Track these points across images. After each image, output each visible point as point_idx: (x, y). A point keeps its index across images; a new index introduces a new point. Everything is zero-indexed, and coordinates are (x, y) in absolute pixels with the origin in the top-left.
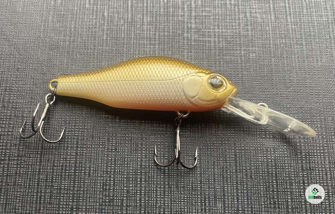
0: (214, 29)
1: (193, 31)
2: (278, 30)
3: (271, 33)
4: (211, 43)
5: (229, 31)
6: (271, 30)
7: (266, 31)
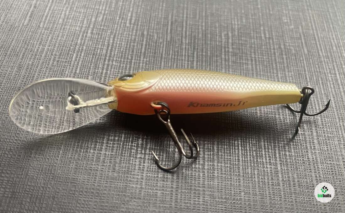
0: (251, 54)
1: (230, 54)
2: (311, 61)
3: (305, 62)
4: (248, 65)
5: (265, 57)
6: (305, 60)
7: (301, 60)
